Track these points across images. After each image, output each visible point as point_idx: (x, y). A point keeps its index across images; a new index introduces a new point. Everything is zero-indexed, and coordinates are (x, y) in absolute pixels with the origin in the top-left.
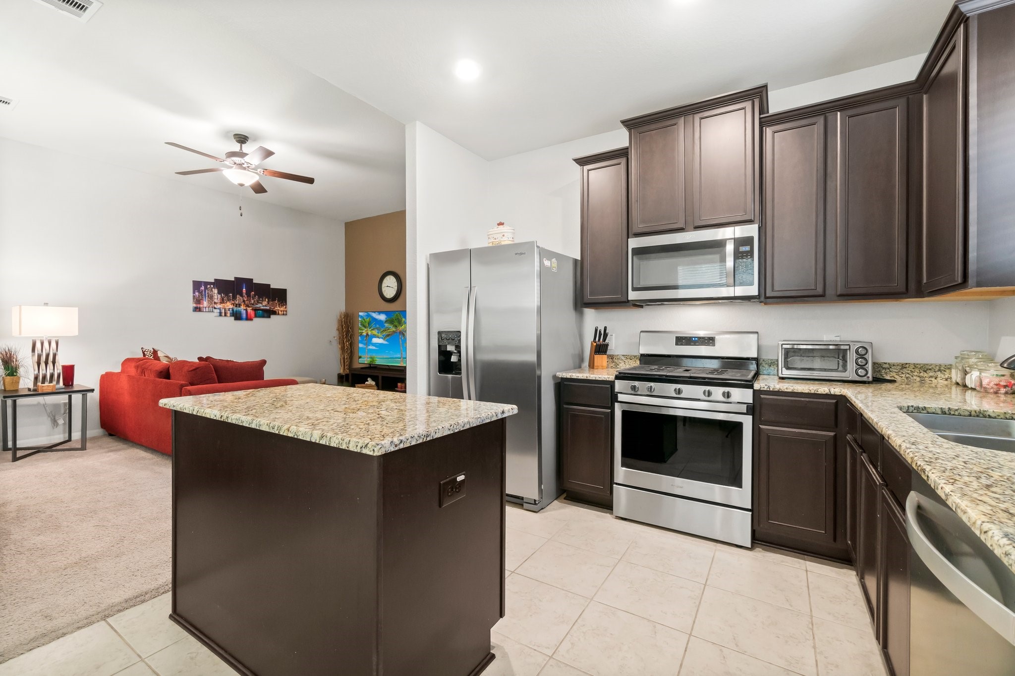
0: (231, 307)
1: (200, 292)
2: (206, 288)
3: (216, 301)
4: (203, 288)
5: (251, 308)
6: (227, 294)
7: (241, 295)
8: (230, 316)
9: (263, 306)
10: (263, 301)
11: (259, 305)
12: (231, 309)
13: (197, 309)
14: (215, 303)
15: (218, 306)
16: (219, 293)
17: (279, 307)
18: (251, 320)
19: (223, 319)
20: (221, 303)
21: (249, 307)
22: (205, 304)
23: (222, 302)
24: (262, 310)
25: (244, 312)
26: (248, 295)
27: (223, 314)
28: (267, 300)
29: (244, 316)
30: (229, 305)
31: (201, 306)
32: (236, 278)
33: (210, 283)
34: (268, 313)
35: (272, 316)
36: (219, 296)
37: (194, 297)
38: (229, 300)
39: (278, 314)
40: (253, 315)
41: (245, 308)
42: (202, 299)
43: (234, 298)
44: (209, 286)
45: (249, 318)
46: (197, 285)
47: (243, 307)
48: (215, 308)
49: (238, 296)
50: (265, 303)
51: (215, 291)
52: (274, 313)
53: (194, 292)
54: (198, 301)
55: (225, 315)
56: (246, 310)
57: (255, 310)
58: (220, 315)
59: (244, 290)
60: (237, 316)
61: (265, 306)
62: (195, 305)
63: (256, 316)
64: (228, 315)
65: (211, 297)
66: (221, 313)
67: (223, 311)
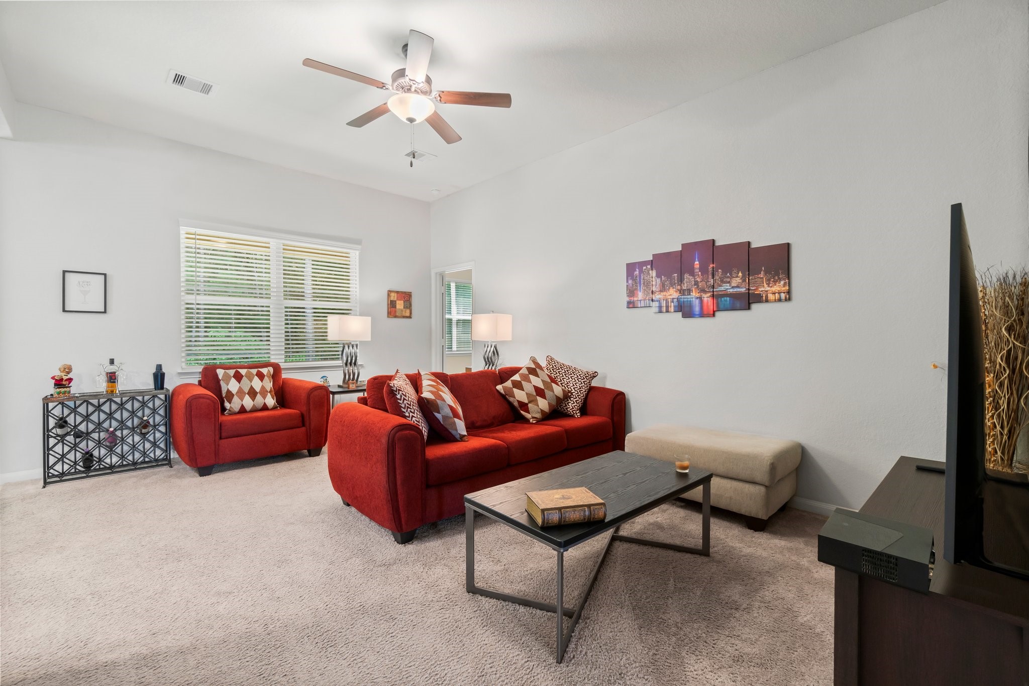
0: (676, 295)
1: (634, 279)
2: (641, 271)
3: (654, 288)
4: (637, 272)
5: (709, 294)
6: (669, 276)
7: (692, 273)
8: (675, 311)
9: (733, 287)
10: (731, 277)
11: (726, 287)
12: (675, 300)
13: (631, 305)
14: (653, 293)
15: (658, 297)
16: (658, 276)
17: (768, 285)
19: (664, 316)
20: (661, 291)
21: (706, 292)
22: (640, 295)
23: (663, 289)
24: (731, 295)
25: (696, 303)
26: (703, 269)
27: (664, 309)
28: (740, 274)
29: (697, 309)
30: (673, 294)
31: (635, 299)
32: (684, 245)
33: (644, 263)
34: (747, 301)
35: (754, 306)
36: (659, 280)
37: (627, 286)
38: (672, 285)
39: (767, 301)
41: (698, 295)
42: (636, 289)
43: (681, 280)
44: (644, 268)
46: (631, 268)
47: (695, 294)
49: (686, 276)
50: (736, 281)
51: (654, 273)
52: (759, 299)
53: (627, 280)
54: (631, 292)
55: (667, 311)
56: (700, 298)
58: (660, 312)
59: (697, 263)
60: (686, 311)
61: (738, 287)
64: (672, 309)
65: (648, 284)
66: (660, 307)
67: (664, 304)
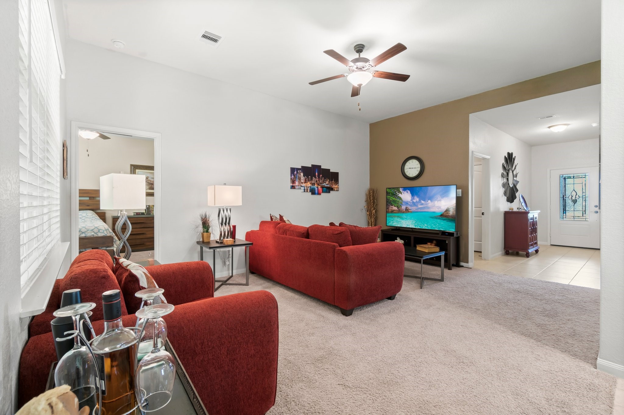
0: (310, 185)
1: (294, 176)
2: (297, 173)
3: (302, 181)
4: (295, 173)
5: (320, 186)
6: (308, 177)
7: (315, 178)
8: (310, 192)
9: (326, 185)
10: (326, 181)
11: (324, 184)
12: (310, 187)
13: (293, 187)
14: (302, 183)
15: (304, 185)
16: (304, 176)
17: (335, 185)
18: (320, 194)
19: (306, 193)
20: (305, 183)
21: (319, 185)
22: (297, 183)
24: (326, 187)
25: (316, 189)
26: (319, 177)
27: (306, 191)
28: (328, 180)
29: (317, 191)
30: (309, 184)
31: (295, 185)
32: (312, 165)
33: (298, 169)
34: (329, 190)
35: (331, 192)
36: (304, 178)
37: (291, 178)
38: (309, 180)
39: (334, 190)
40: (321, 191)
41: (317, 186)
42: (295, 180)
43: (312, 179)
44: (299, 171)
45: (319, 194)
46: (293, 170)
47: (316, 186)
48: (302, 186)
49: (313, 178)
50: (327, 182)
51: (302, 174)
52: (332, 189)
53: (291, 176)
54: (293, 182)
55: (307, 191)
56: (318, 187)
57: (322, 187)
58: (305, 191)
59: (317, 173)
60: (313, 192)
61: (328, 185)
62: (291, 184)
63: (323, 192)
64: (309, 191)
65: (300, 179)
66: (305, 190)
67: (306, 189)
